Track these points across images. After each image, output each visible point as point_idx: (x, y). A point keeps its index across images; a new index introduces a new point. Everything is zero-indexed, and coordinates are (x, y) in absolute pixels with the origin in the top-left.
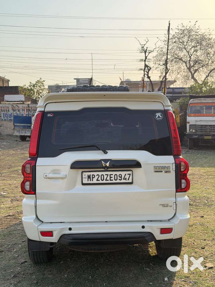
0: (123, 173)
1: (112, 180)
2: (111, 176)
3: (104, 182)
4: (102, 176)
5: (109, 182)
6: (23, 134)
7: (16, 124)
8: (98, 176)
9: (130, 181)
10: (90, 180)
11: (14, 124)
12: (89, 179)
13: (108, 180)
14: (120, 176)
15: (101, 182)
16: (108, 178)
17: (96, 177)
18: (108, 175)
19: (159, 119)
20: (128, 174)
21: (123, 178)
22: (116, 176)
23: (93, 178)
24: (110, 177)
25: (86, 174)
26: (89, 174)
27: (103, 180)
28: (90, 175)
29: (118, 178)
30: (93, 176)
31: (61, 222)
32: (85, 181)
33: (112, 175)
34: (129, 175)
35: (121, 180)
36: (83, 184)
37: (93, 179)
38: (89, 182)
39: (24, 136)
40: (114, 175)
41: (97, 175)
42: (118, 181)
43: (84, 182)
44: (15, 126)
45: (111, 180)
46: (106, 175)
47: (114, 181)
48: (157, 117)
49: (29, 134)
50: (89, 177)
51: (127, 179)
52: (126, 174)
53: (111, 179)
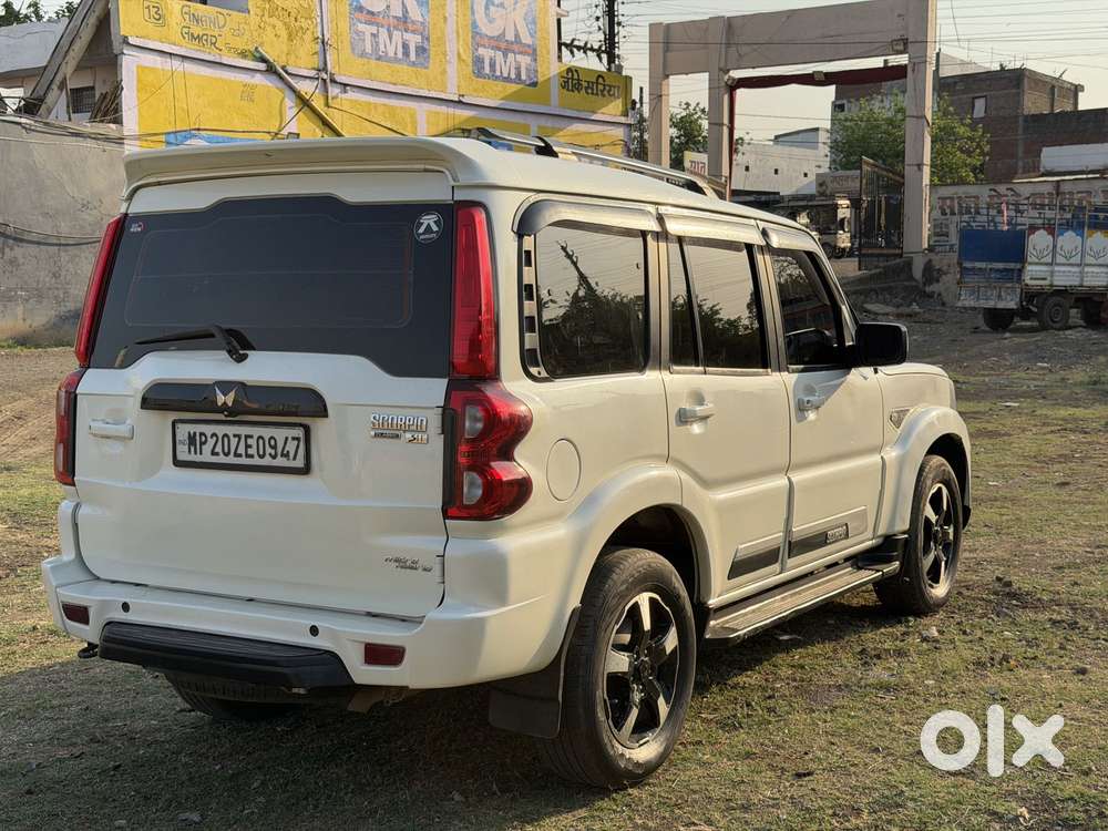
0: (280, 434)
1: (252, 456)
2: (250, 441)
3: (231, 460)
4: (226, 440)
5: (244, 461)
6: (991, 304)
7: (968, 265)
8: (215, 438)
9: (300, 463)
10: (196, 453)
11: (960, 264)
12: (192, 449)
13: (240, 456)
14: (273, 442)
15: (222, 459)
16: (241, 450)
17: (211, 442)
18: (239, 436)
19: (427, 236)
20: (294, 439)
21: (279, 450)
22: (261, 441)
23: (202, 444)
24: (248, 446)
25: (184, 431)
26: (192, 428)
27: (227, 455)
28: (195, 433)
29: (269, 450)
30: (203, 438)
31: (138, 585)
32: (183, 455)
33: (251, 437)
34: (296, 442)
35: (274, 457)
36: (177, 463)
37: (203, 447)
38: (193, 457)
39: (995, 309)
40: (255, 438)
41: (212, 437)
42: (268, 461)
43: (181, 457)
44: (964, 271)
45: (248, 456)
46: (235, 436)
47: (256, 461)
48: (421, 231)
49: (1013, 303)
50: (192, 439)
51: (292, 455)
52: (287, 439)
53: (250, 451)
